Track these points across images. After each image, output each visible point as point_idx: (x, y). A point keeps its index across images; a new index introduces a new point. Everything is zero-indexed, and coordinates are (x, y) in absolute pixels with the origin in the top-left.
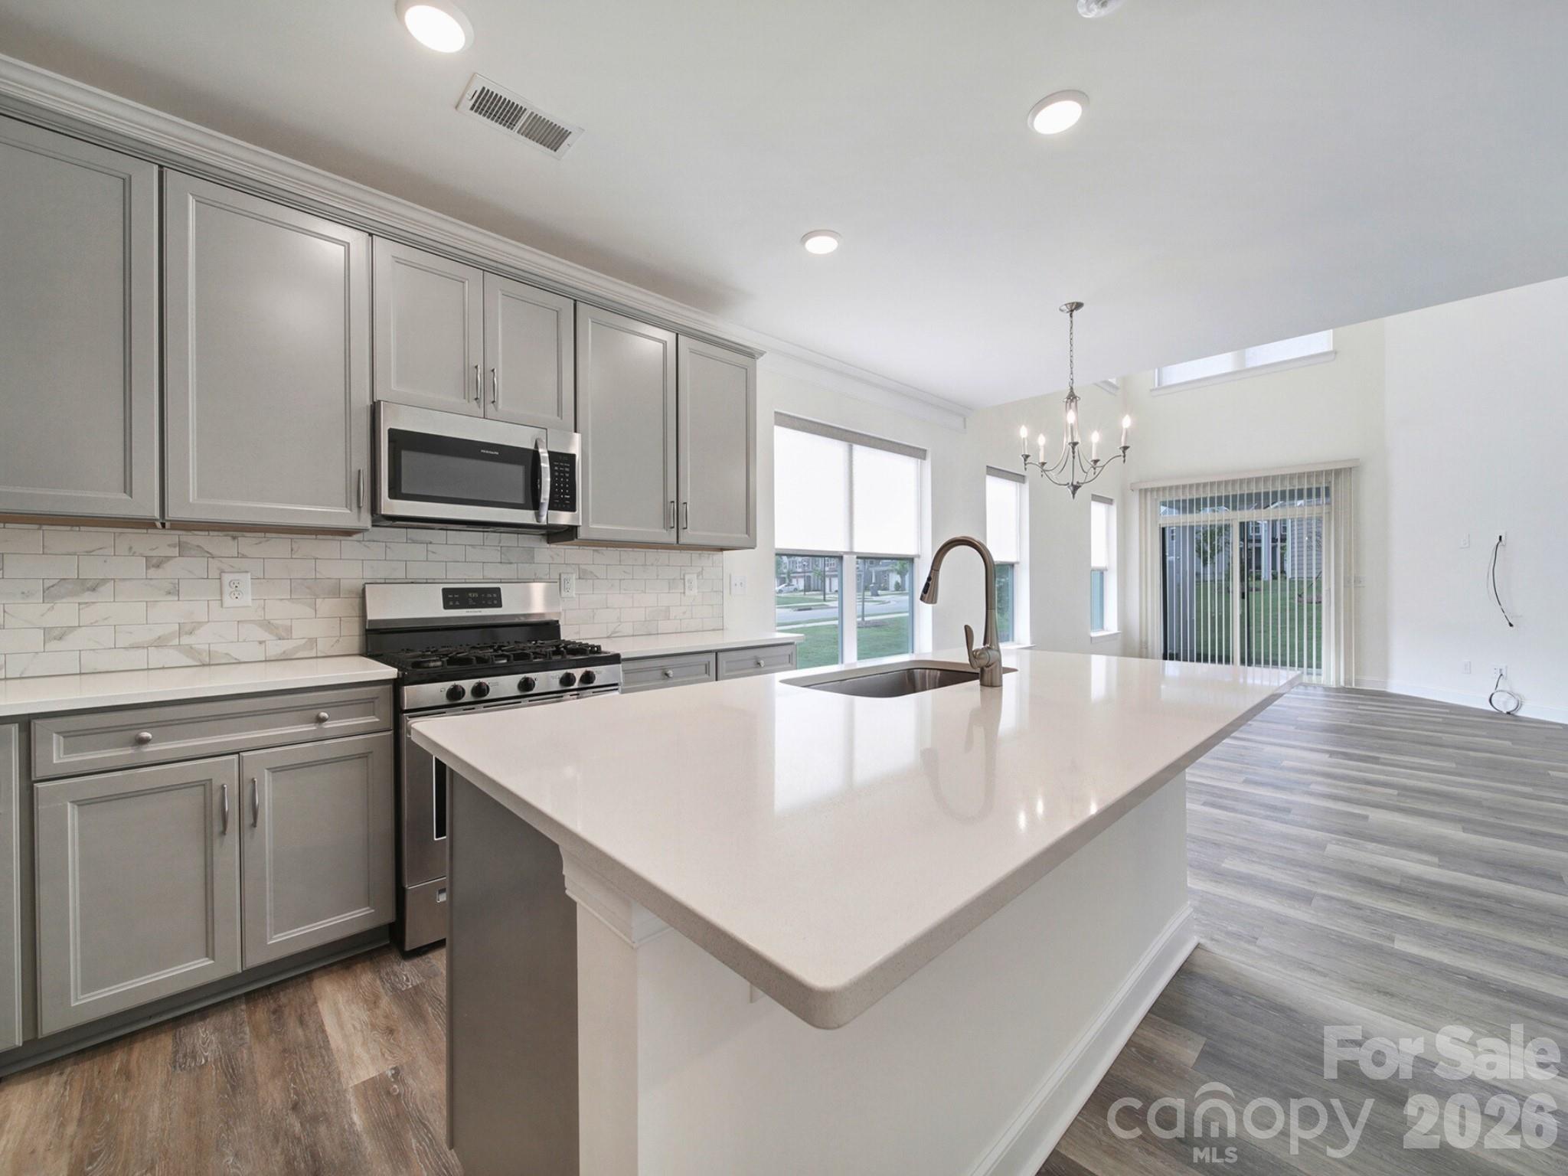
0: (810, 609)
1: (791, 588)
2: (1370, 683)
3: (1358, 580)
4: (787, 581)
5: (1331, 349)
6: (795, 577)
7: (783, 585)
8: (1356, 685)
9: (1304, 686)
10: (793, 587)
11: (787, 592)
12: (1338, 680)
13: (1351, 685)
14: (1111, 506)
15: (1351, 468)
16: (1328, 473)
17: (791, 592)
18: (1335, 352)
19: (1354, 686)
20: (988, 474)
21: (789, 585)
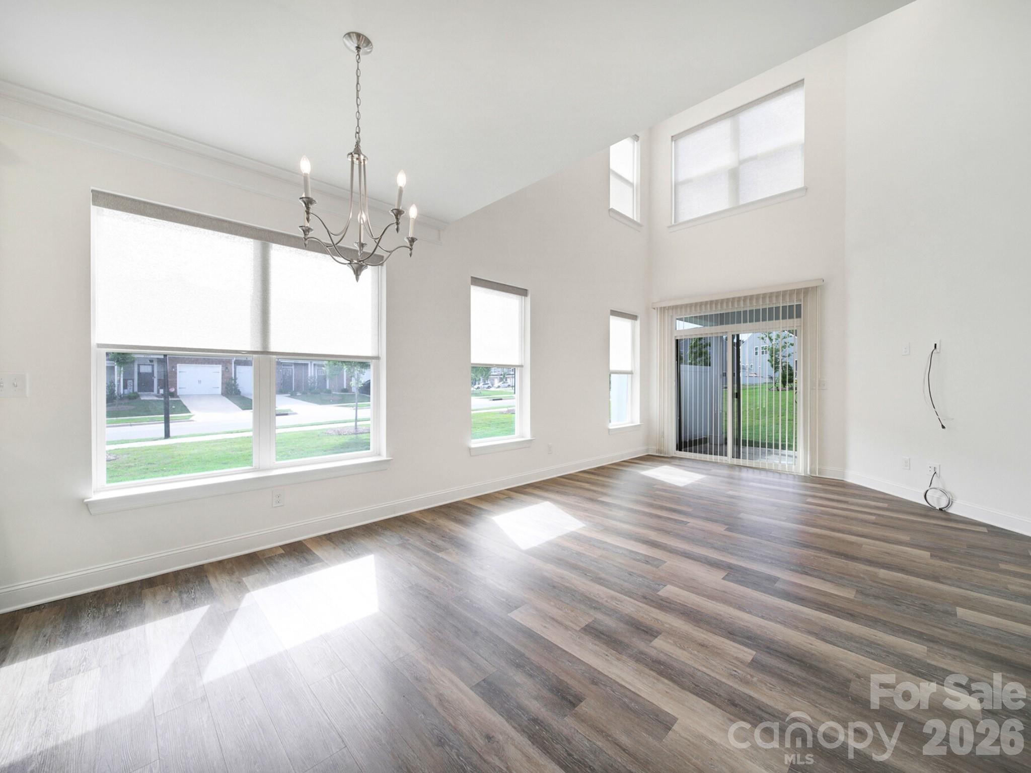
0: (501, 399)
1: (506, 385)
2: (831, 473)
3: (822, 384)
4: (504, 380)
5: (803, 186)
6: (509, 377)
7: (501, 383)
8: (819, 474)
9: (780, 473)
10: (507, 384)
11: (503, 388)
12: (805, 471)
13: (816, 474)
14: (635, 321)
15: (817, 287)
16: (798, 291)
17: (506, 387)
18: (805, 189)
19: (817, 475)
20: (472, 284)
21: (504, 383)
